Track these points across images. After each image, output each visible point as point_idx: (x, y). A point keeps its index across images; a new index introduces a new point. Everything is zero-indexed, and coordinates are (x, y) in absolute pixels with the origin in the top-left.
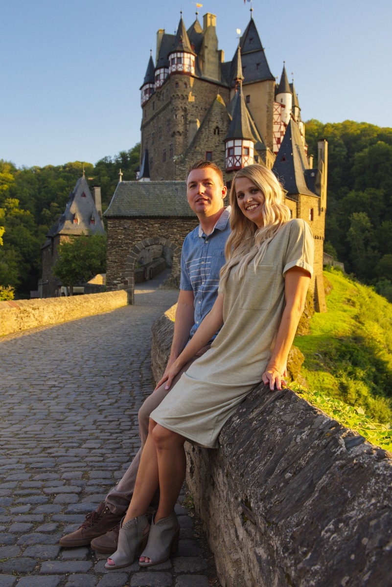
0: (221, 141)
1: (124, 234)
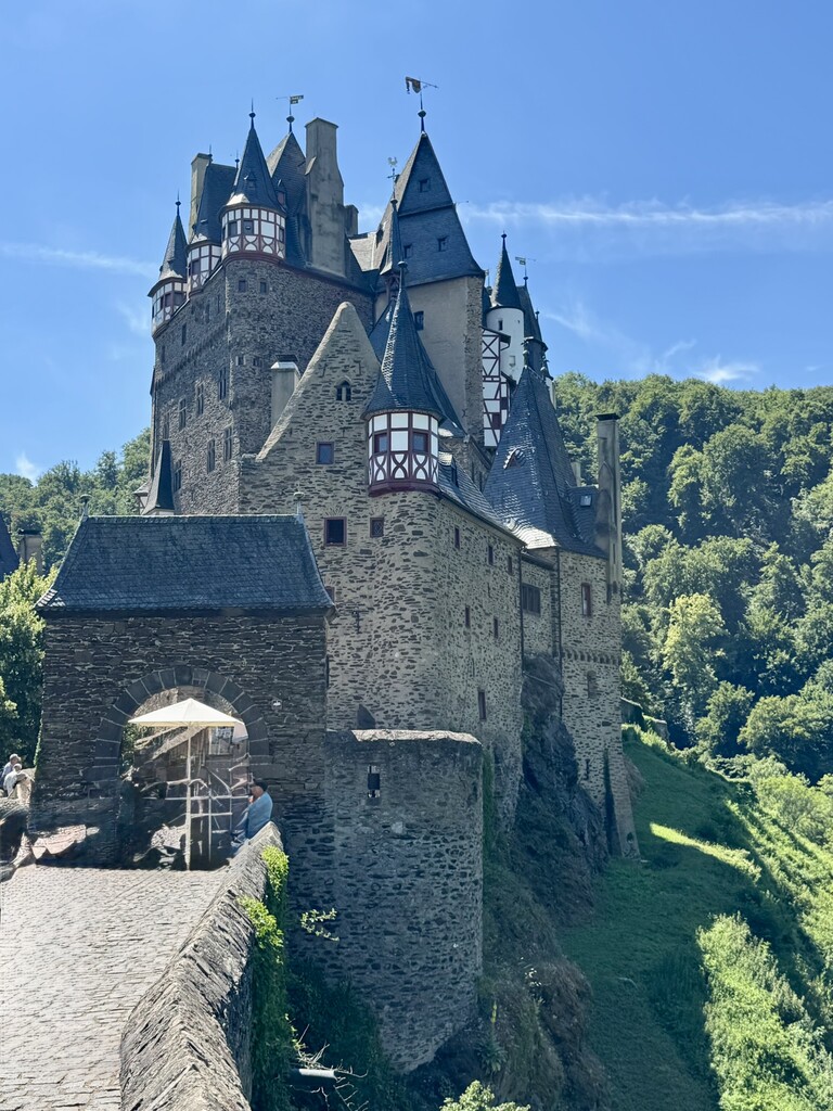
0: (358, 416)
1: (94, 661)
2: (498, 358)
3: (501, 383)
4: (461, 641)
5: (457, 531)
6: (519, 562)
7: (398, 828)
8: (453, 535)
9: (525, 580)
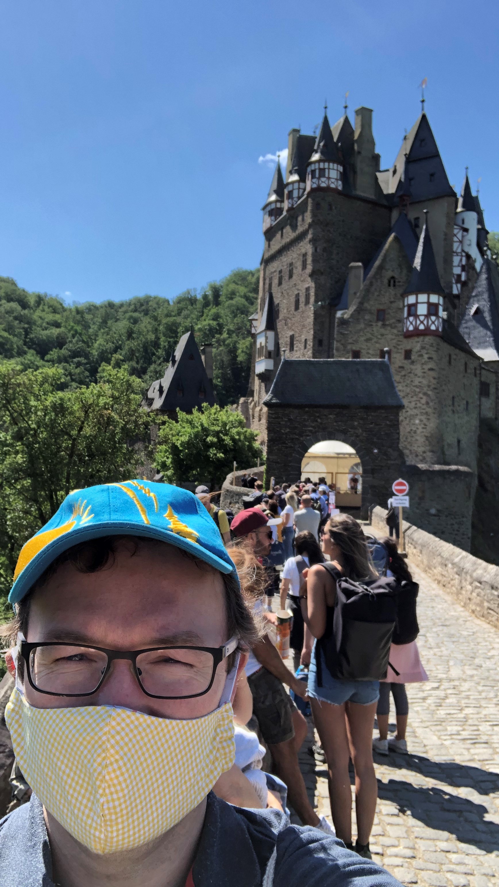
0: (399, 295)
1: (289, 427)
2: (461, 242)
3: (462, 256)
4: (450, 413)
5: (450, 356)
6: (480, 370)
7: (433, 511)
8: (448, 358)
9: (483, 379)
